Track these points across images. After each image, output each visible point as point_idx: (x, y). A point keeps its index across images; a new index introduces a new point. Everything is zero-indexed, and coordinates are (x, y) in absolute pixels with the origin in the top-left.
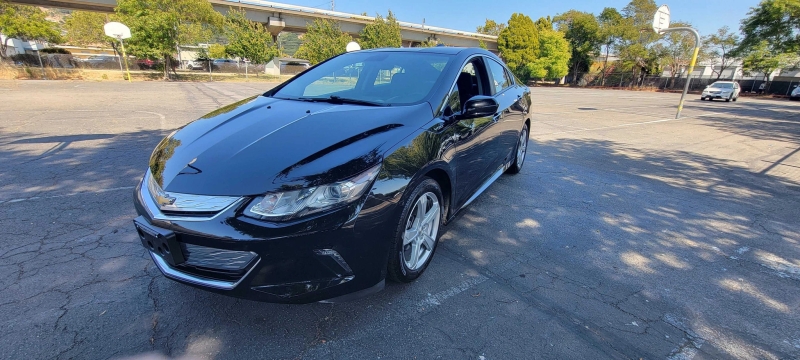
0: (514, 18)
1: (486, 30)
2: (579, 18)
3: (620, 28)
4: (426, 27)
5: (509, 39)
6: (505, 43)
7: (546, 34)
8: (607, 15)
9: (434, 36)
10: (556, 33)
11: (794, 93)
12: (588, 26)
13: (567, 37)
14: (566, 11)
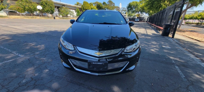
0: (84, 2)
1: (77, 5)
2: (99, 4)
3: (107, 6)
4: (61, 3)
5: (84, 7)
6: (83, 8)
7: (92, 7)
8: (104, 3)
9: (64, 5)
10: (94, 7)
11: (135, 20)
12: (101, 5)
13: (97, 8)
14: (96, 2)
